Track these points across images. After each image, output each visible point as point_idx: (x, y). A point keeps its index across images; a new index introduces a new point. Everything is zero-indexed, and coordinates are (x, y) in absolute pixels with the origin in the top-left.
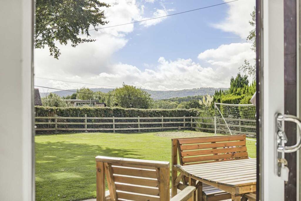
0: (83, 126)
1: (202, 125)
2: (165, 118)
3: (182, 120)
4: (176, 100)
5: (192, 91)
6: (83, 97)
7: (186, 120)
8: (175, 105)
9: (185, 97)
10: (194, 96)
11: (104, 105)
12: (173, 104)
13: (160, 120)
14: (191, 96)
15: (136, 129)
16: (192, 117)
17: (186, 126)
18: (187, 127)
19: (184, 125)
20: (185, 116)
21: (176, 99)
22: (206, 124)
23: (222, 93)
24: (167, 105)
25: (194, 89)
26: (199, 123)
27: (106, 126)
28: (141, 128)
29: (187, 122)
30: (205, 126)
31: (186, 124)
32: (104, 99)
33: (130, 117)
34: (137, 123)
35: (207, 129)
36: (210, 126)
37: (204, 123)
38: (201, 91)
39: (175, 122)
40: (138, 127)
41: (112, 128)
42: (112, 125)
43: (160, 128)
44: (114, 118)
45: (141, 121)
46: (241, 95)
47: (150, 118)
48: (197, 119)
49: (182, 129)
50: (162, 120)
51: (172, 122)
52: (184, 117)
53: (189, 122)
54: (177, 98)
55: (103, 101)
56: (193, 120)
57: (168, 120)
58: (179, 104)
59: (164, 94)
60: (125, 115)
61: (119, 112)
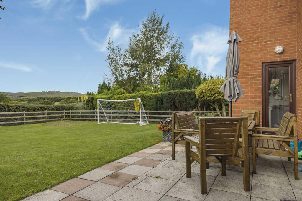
2: (48, 112)
15: (22, 122)
18: (67, 118)
19: (64, 117)
23: (93, 94)
26: (77, 115)
29: (67, 115)
34: (23, 117)
35: (85, 118)
39: (57, 115)
43: (44, 120)
45: (26, 115)
46: (109, 95)
48: (75, 112)
49: (63, 120)
50: (46, 114)
52: (65, 111)
56: (72, 113)
57: (51, 114)
60: (9, 111)
61: (3, 108)
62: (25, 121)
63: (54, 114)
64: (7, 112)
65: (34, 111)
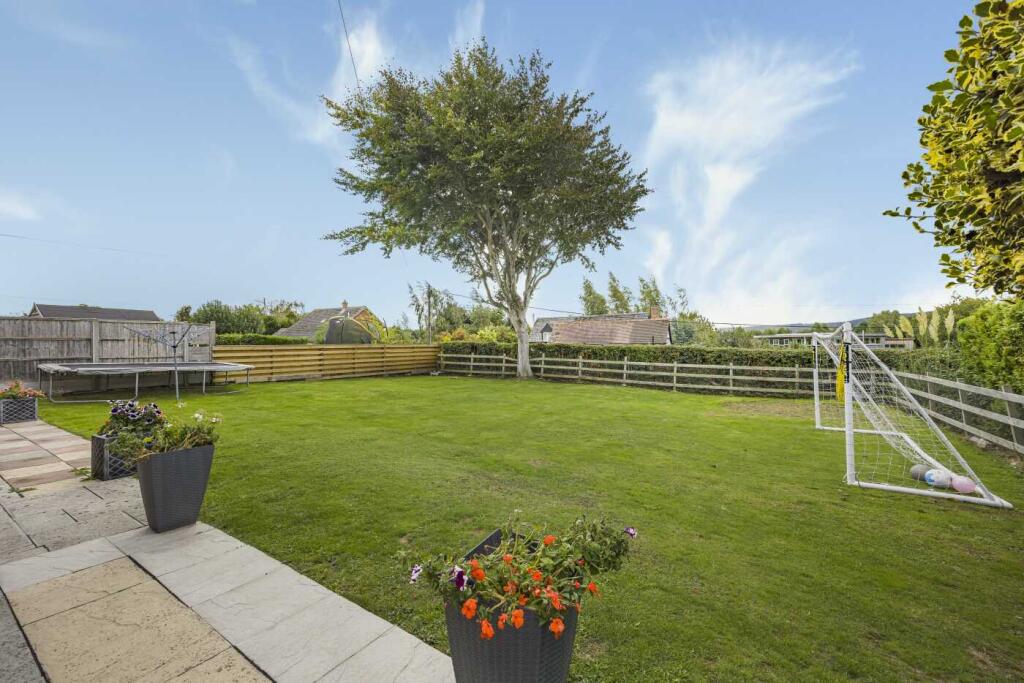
0: (620, 376)
27: (663, 379)
28: (736, 388)
33: (718, 363)
45: (737, 372)
60: (704, 361)
62: (731, 388)
64: (700, 363)
65: (768, 363)
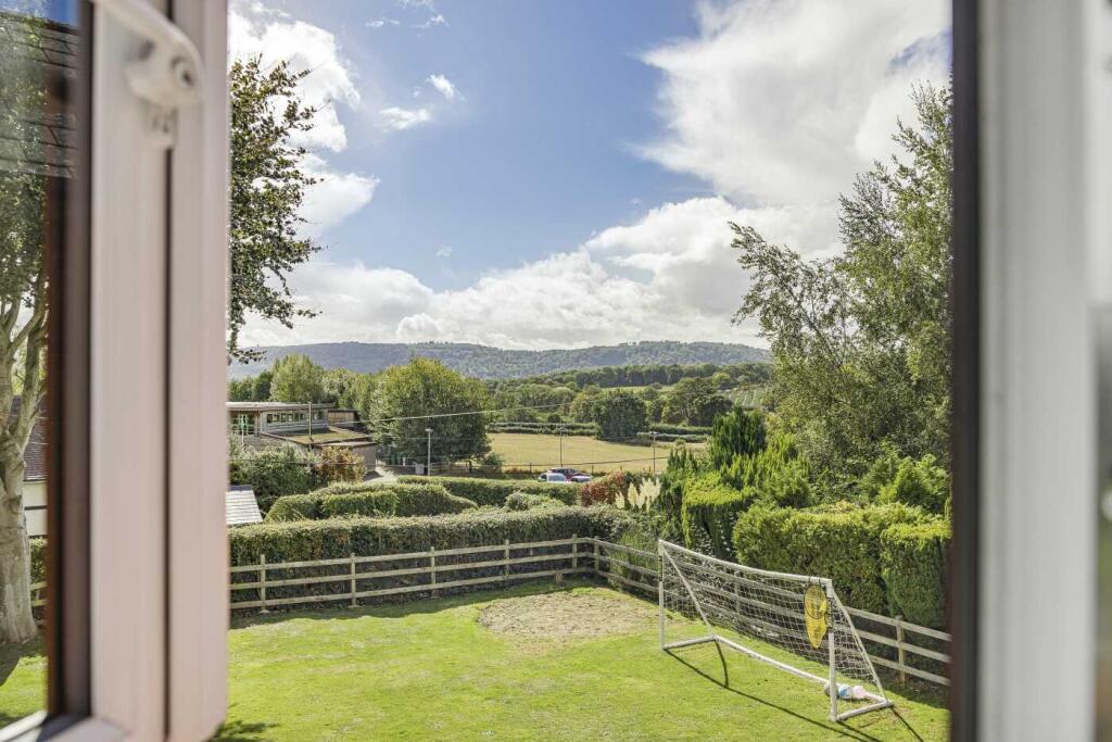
0: (253, 594)
1: (626, 571)
2: (515, 546)
3: (568, 549)
4: (572, 380)
5: (616, 351)
6: (290, 385)
7: (582, 548)
8: (566, 396)
9: (595, 368)
10: (622, 366)
11: (352, 415)
12: (562, 393)
13: (500, 555)
14: (613, 367)
15: (425, 587)
16: (597, 540)
17: (579, 551)
18: (583, 570)
19: (575, 563)
20: (578, 537)
21: (570, 376)
22: (641, 569)
23: (689, 464)
24: (544, 395)
25: (622, 345)
26: (618, 563)
28: (441, 585)
29: (582, 555)
30: (636, 576)
31: (581, 561)
32: (354, 395)
34: (428, 570)
35: (640, 585)
36: (652, 580)
37: (632, 567)
38: (643, 350)
39: (546, 558)
40: (430, 583)
41: (348, 590)
42: (347, 583)
43: (499, 578)
44: (353, 560)
45: (440, 561)
46: (743, 491)
47: (468, 550)
48: (613, 550)
49: (567, 576)
50: (507, 553)
51: (536, 559)
52: (574, 540)
53: (590, 555)
54: (572, 372)
55: (350, 401)
56: (602, 552)
57: (525, 552)
58: (577, 391)
59: (535, 359)
61: (370, 538)
62: (434, 586)
63: (537, 551)
